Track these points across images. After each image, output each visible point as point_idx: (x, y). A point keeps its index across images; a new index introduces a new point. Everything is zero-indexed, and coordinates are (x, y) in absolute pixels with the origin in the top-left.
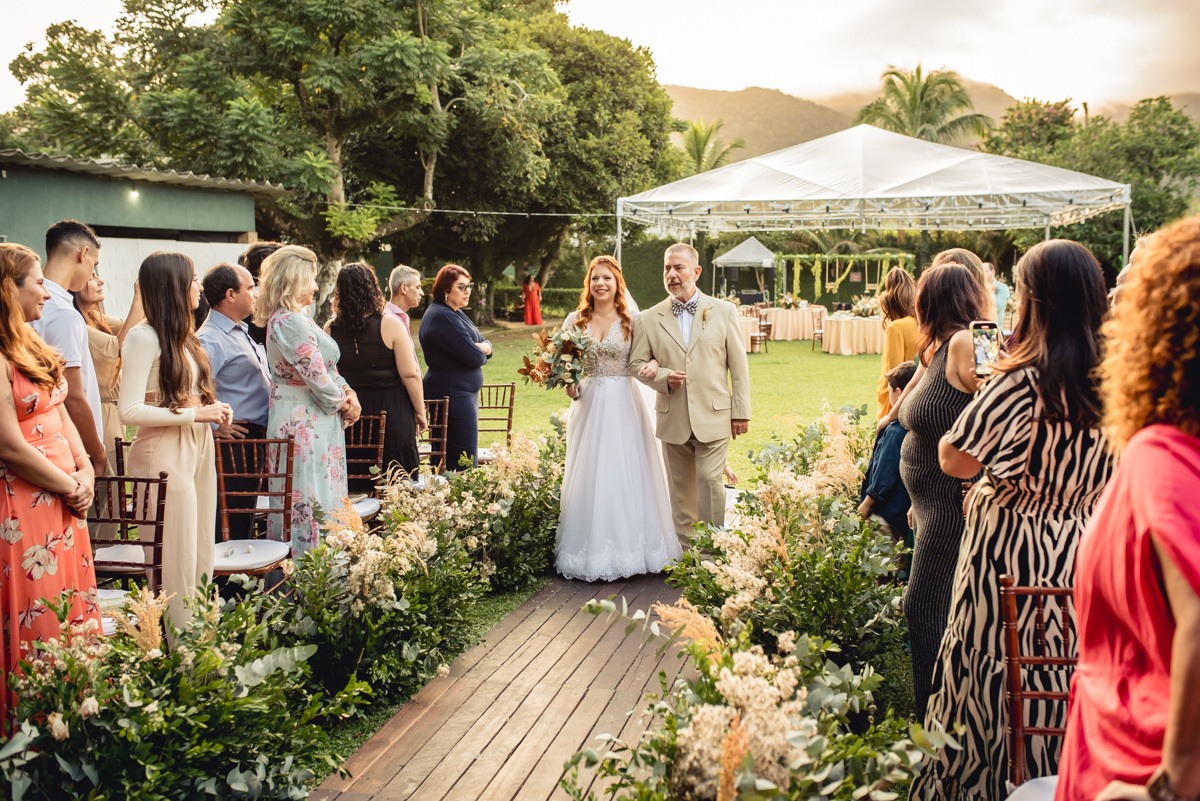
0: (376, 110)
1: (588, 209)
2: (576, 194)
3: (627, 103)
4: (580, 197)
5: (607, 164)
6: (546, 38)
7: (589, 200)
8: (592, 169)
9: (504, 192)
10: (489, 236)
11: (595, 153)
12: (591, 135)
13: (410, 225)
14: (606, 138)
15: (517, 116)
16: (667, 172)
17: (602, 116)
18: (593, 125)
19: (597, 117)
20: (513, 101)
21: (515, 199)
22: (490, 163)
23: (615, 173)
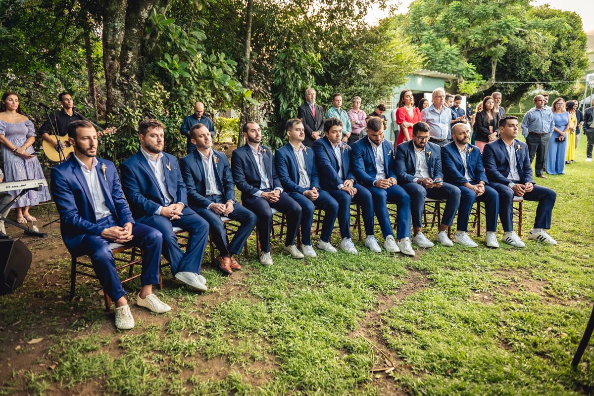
0: (484, 47)
1: (555, 81)
2: (551, 75)
3: (573, 38)
4: (553, 76)
5: (567, 62)
6: (541, 15)
7: (556, 77)
8: (560, 65)
9: (520, 76)
10: (511, 92)
11: (562, 58)
12: (559, 52)
13: (487, 89)
14: (567, 52)
15: (539, 45)
16: (582, 65)
17: (564, 44)
18: (560, 48)
19: (562, 44)
20: (536, 39)
21: (524, 78)
22: (517, 64)
23: (569, 66)
